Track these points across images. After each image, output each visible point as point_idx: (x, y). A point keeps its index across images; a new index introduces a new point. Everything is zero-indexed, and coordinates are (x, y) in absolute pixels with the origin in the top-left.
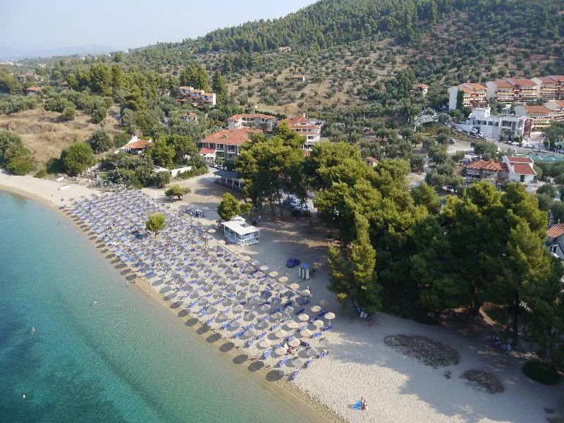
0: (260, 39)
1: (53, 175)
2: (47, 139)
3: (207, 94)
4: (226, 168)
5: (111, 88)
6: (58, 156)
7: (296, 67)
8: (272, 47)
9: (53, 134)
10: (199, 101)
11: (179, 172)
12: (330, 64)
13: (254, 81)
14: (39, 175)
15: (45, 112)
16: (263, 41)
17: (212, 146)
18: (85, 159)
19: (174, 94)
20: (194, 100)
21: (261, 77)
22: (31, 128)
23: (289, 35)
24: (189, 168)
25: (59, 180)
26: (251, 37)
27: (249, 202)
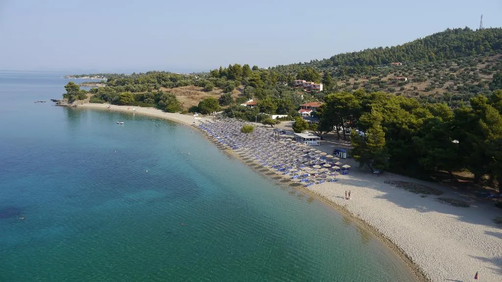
0: (376, 59)
1: (192, 113)
2: (192, 98)
3: (316, 84)
4: (313, 116)
5: (241, 77)
6: (197, 105)
7: (400, 73)
8: (385, 63)
9: (197, 96)
10: (309, 88)
11: (278, 117)
12: (434, 71)
13: (360, 80)
14: (183, 113)
15: (194, 87)
16: (378, 60)
17: (309, 108)
18: (213, 106)
19: (291, 84)
20: (305, 88)
21: (367, 78)
22: (183, 93)
23: (403, 56)
24: (286, 116)
25: (195, 115)
26: (367, 57)
27: (317, 124)
